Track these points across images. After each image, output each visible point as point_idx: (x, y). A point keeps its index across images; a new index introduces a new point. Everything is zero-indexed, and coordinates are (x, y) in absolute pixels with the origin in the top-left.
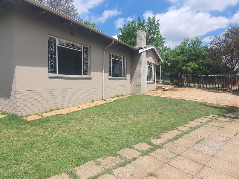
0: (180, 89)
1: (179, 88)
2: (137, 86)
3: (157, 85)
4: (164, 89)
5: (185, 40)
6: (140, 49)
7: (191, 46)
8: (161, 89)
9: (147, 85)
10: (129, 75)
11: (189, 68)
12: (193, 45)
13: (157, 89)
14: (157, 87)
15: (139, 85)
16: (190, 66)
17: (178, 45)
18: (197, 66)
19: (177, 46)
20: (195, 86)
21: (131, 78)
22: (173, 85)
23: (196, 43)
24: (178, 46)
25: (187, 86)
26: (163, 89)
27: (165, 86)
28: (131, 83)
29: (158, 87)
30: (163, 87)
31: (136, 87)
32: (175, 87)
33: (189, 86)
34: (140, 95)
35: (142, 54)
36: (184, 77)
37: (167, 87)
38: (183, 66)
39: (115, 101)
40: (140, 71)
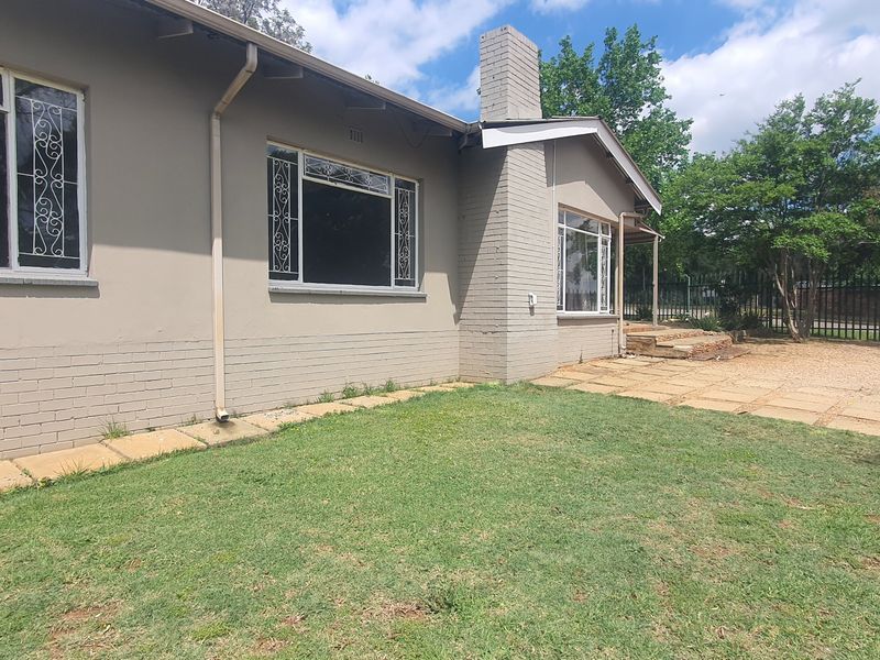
0: (765, 348)
1: (761, 343)
2: (488, 338)
3: (634, 330)
4: (669, 352)
5: (783, 106)
6: (488, 126)
7: (817, 129)
8: (652, 351)
9: (555, 331)
10: (445, 276)
11: (813, 239)
12: (829, 122)
13: (631, 350)
14: (630, 339)
15: (498, 330)
16: (817, 231)
17: (748, 133)
18: (857, 227)
19: (743, 142)
20: (850, 335)
21: (459, 295)
22: (728, 328)
23: (845, 120)
24: (749, 139)
25: (807, 334)
26: (663, 352)
27: (675, 337)
28: (457, 318)
29: (638, 340)
30: (668, 338)
31: (484, 338)
32: (741, 340)
33: (819, 335)
34: (504, 384)
35: (508, 159)
36: (789, 289)
37: (686, 340)
38: (776, 232)
39: (285, 428)
40: (501, 251)
